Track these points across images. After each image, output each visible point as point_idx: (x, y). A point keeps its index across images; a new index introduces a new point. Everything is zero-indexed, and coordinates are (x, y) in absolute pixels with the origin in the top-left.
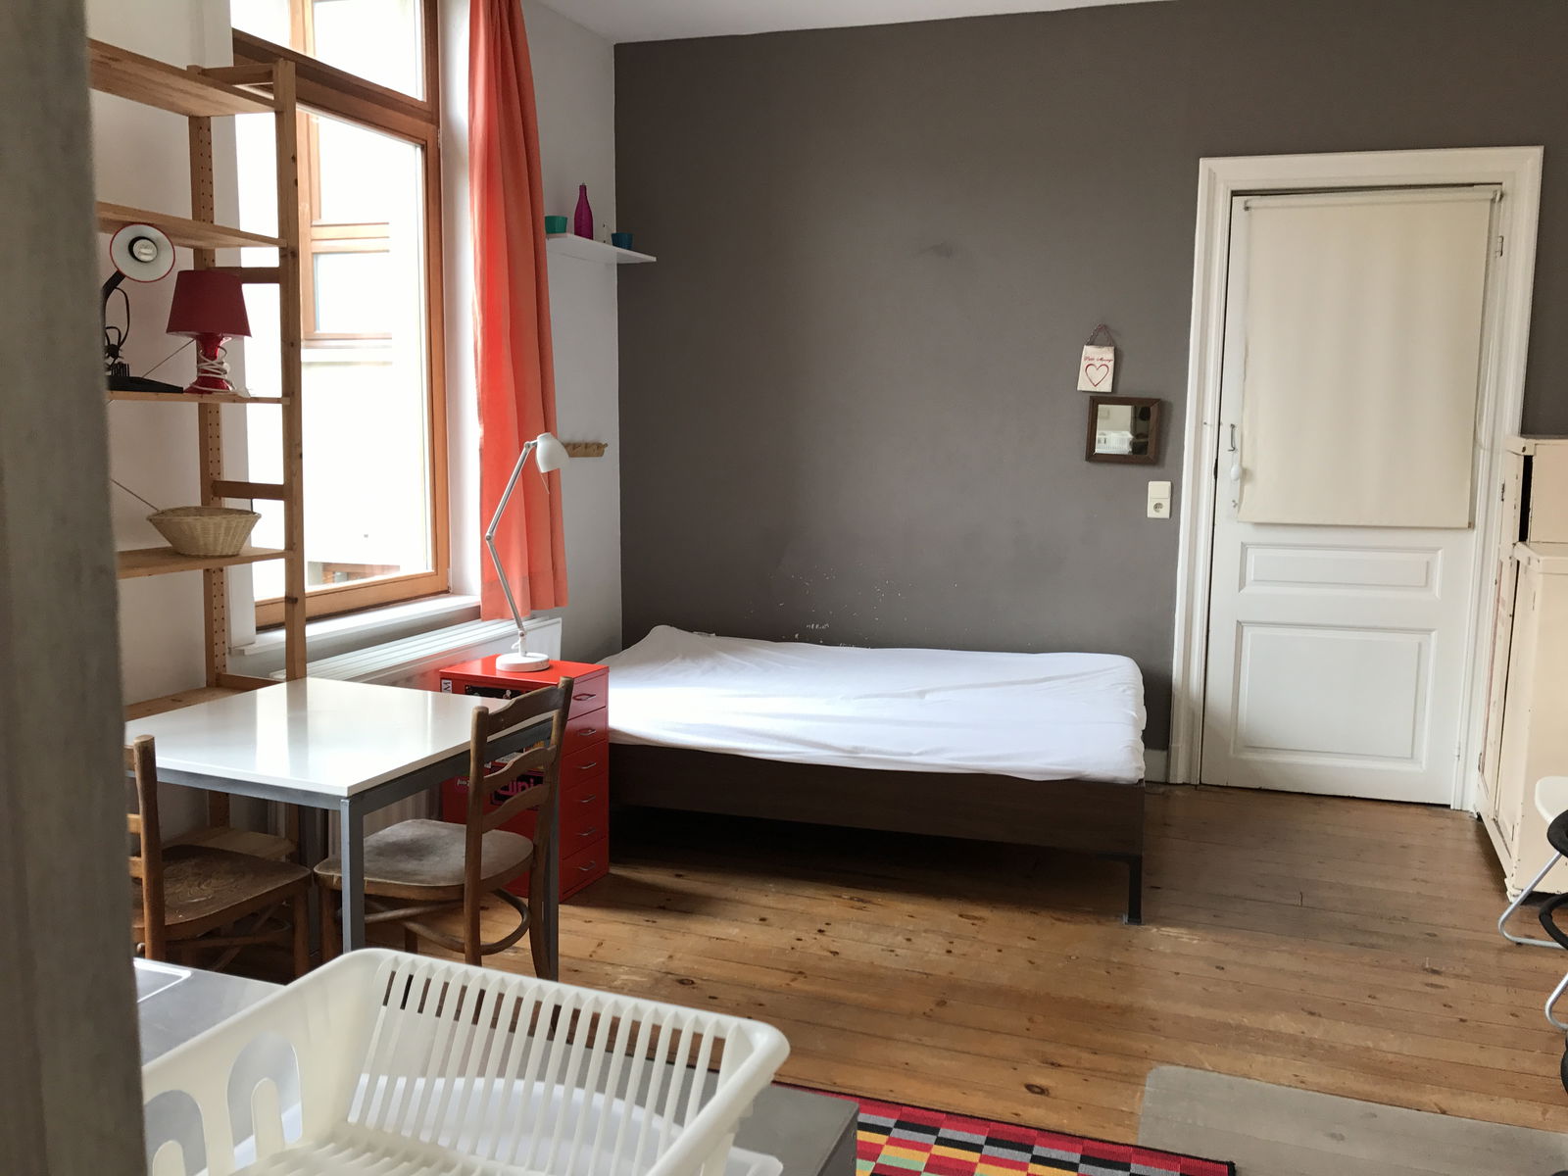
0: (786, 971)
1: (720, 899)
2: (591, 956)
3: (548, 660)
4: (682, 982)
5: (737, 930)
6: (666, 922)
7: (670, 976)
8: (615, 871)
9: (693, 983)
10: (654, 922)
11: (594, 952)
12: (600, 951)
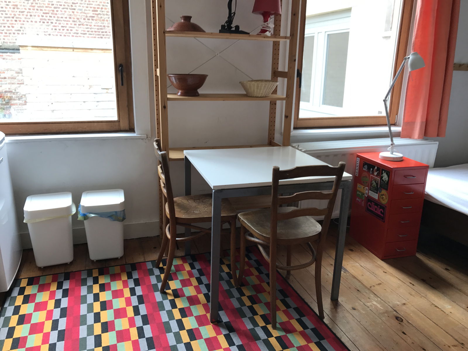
0: (456, 340)
1: (457, 289)
2: (371, 287)
3: (402, 157)
4: (397, 318)
5: (450, 307)
6: (420, 288)
7: (395, 312)
8: (419, 256)
9: (402, 321)
10: (413, 285)
11: (374, 286)
12: (377, 287)
